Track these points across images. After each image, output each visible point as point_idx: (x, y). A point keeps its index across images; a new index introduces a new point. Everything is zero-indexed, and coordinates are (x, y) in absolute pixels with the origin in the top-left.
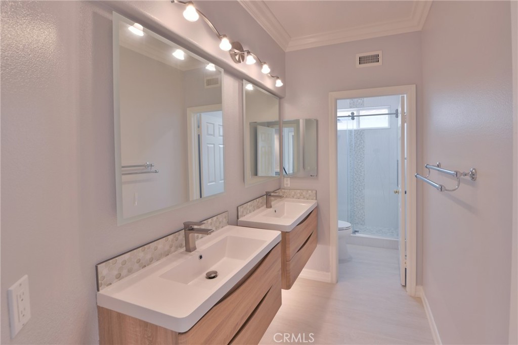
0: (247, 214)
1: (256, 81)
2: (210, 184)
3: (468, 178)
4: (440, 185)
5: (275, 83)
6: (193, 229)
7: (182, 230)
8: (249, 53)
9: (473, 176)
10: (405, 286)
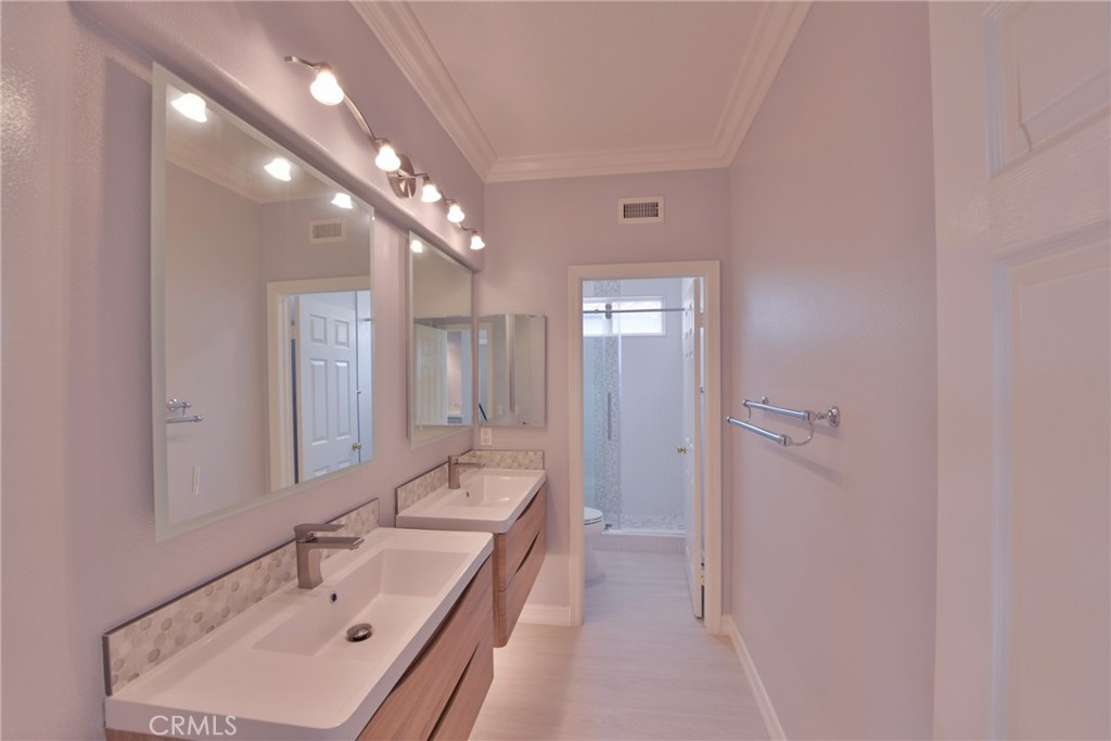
0: (413, 502)
1: (434, 236)
2: (343, 437)
3: (825, 422)
4: (783, 436)
5: (468, 242)
6: (315, 540)
7: (292, 541)
8: (427, 179)
9: (834, 420)
10: (702, 617)
